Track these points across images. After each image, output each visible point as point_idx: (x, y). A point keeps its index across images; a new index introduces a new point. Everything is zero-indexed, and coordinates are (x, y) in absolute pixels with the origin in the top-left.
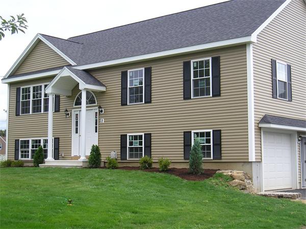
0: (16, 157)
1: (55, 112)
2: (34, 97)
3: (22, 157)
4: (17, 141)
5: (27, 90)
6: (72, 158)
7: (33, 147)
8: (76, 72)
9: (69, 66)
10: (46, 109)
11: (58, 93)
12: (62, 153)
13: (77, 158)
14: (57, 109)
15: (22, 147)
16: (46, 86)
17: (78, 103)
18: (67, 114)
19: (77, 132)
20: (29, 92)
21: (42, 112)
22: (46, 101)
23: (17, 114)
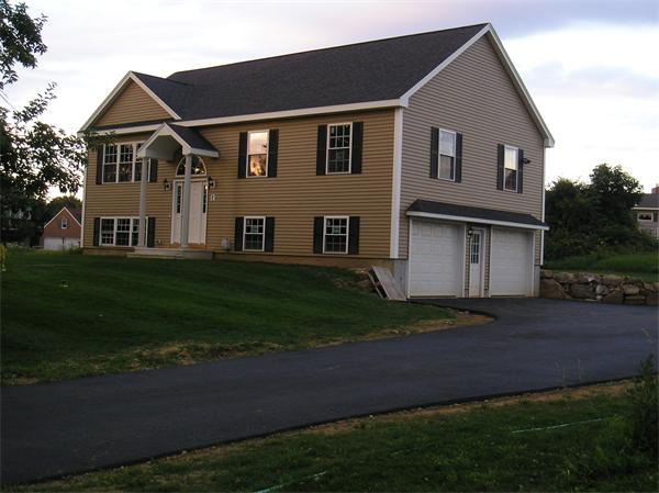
0: (96, 243)
1: (151, 181)
2: (122, 160)
3: (103, 242)
4: (97, 220)
5: (113, 149)
6: (171, 246)
7: (119, 228)
8: (178, 130)
9: (170, 120)
10: (138, 178)
11: (154, 156)
12: (158, 238)
13: (177, 245)
14: (154, 179)
15: (103, 228)
16: (139, 146)
17: (182, 172)
18: (167, 185)
19: (179, 211)
20: (116, 152)
21: (133, 181)
22: (138, 166)
23: (98, 183)
